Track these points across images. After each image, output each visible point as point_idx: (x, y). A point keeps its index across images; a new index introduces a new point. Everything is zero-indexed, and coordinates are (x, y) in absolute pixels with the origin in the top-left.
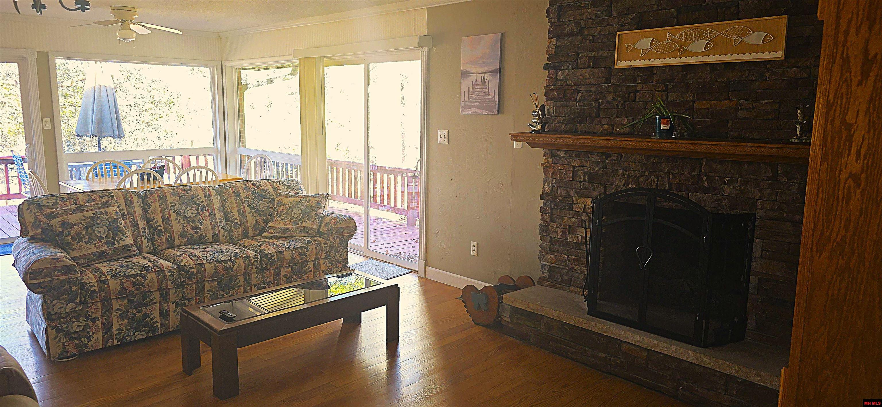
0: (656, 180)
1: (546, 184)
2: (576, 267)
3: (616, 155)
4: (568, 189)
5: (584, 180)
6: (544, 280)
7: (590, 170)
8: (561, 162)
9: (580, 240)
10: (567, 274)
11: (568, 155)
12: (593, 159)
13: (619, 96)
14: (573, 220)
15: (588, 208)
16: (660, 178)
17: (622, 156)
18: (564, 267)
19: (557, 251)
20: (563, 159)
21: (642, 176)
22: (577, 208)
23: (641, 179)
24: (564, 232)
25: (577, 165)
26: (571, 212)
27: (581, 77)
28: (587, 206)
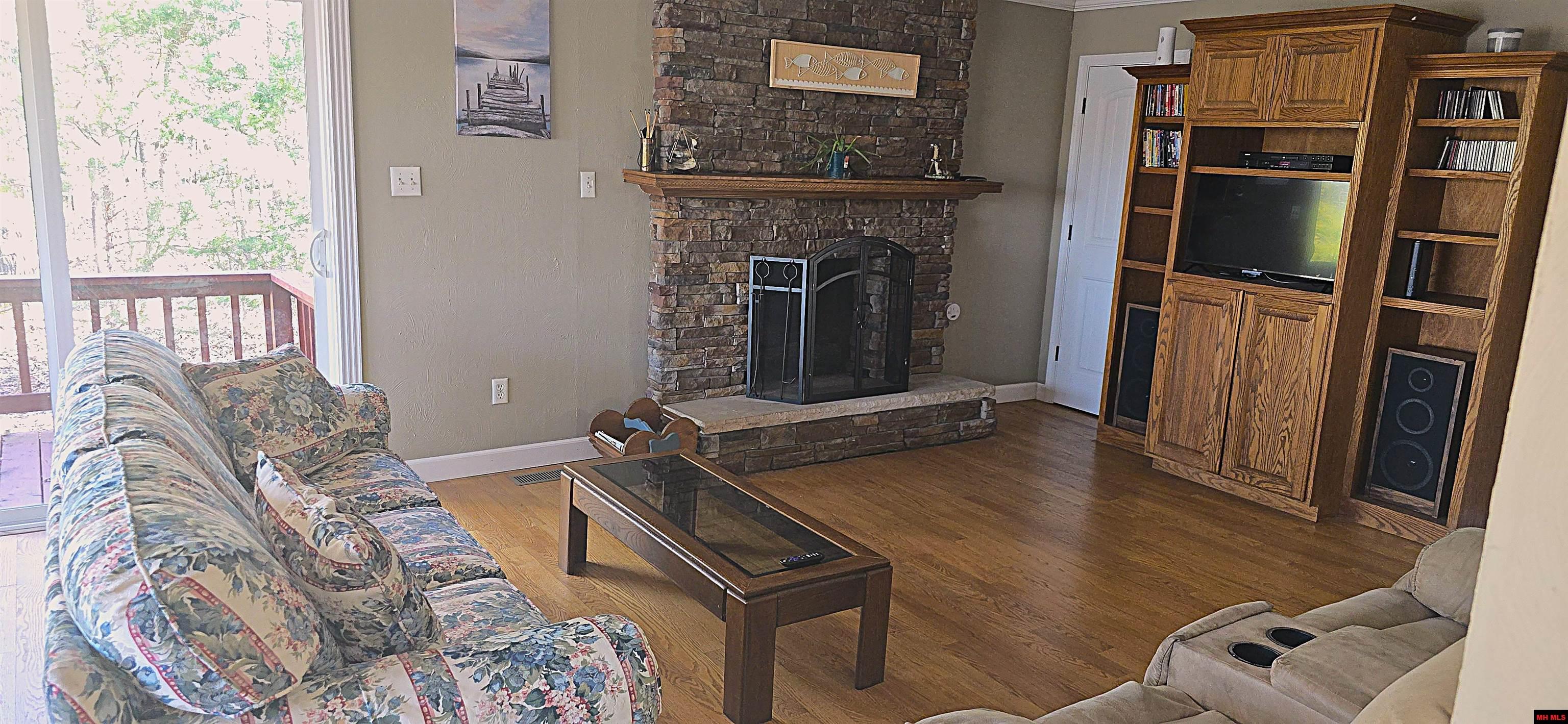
0: (806, 228)
1: (670, 251)
2: (718, 361)
3: (763, 201)
4: (707, 255)
5: (726, 238)
6: (670, 395)
7: (732, 224)
8: (694, 216)
9: (722, 323)
10: (701, 375)
11: (707, 205)
12: (733, 209)
13: (769, 124)
14: (708, 296)
15: (731, 276)
16: (810, 226)
17: (769, 202)
18: (700, 366)
19: (688, 347)
20: (696, 212)
21: (791, 225)
22: (713, 278)
23: (790, 229)
24: (698, 318)
25: (717, 218)
26: (706, 286)
27: (721, 93)
28: (730, 274)
